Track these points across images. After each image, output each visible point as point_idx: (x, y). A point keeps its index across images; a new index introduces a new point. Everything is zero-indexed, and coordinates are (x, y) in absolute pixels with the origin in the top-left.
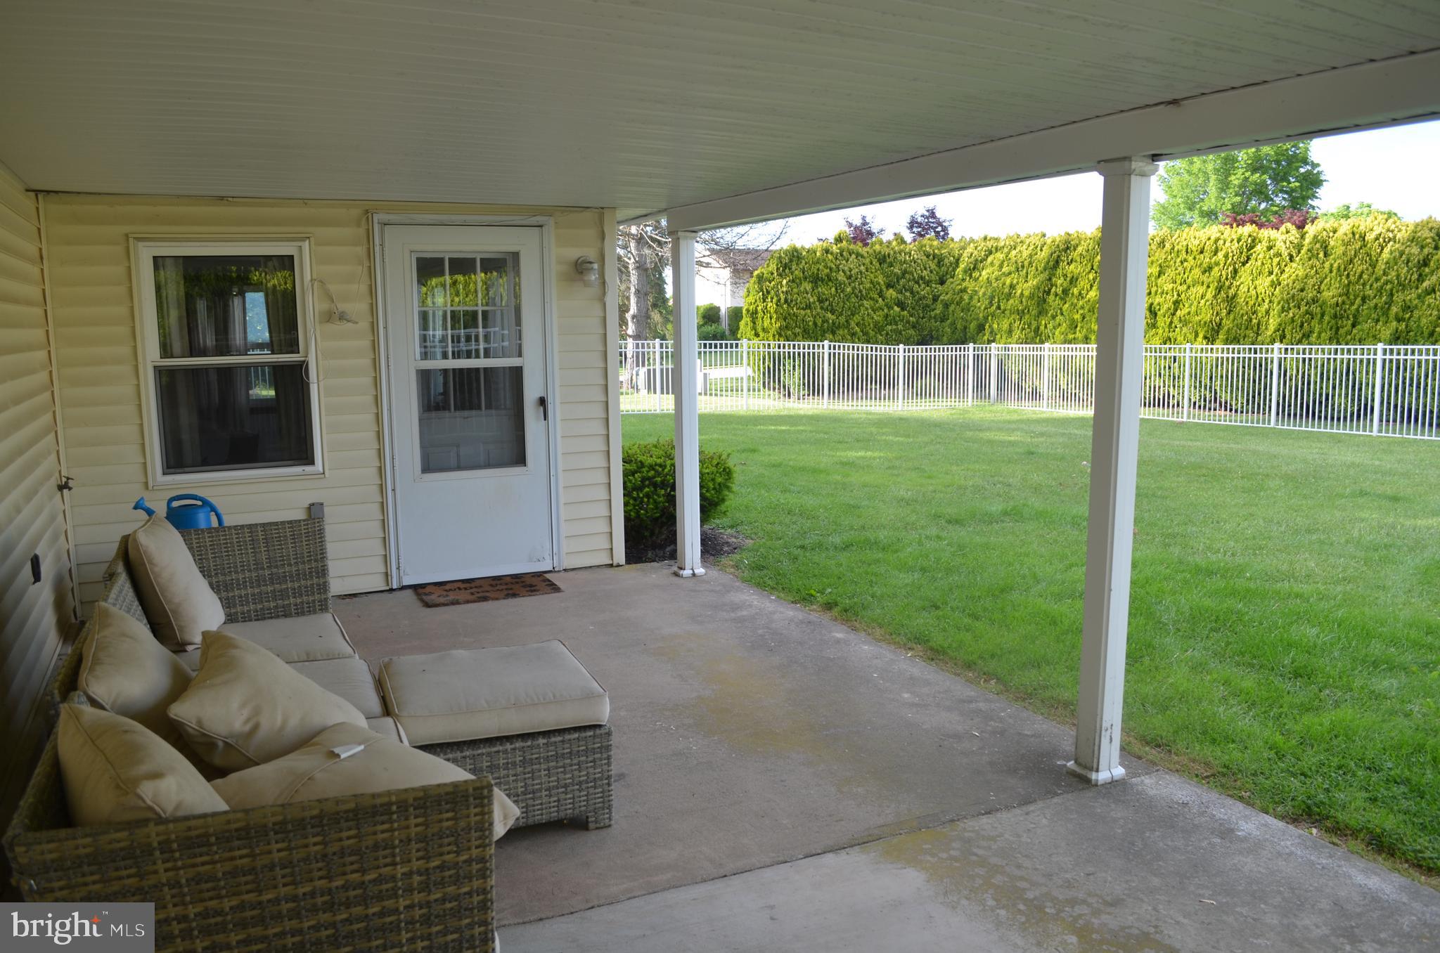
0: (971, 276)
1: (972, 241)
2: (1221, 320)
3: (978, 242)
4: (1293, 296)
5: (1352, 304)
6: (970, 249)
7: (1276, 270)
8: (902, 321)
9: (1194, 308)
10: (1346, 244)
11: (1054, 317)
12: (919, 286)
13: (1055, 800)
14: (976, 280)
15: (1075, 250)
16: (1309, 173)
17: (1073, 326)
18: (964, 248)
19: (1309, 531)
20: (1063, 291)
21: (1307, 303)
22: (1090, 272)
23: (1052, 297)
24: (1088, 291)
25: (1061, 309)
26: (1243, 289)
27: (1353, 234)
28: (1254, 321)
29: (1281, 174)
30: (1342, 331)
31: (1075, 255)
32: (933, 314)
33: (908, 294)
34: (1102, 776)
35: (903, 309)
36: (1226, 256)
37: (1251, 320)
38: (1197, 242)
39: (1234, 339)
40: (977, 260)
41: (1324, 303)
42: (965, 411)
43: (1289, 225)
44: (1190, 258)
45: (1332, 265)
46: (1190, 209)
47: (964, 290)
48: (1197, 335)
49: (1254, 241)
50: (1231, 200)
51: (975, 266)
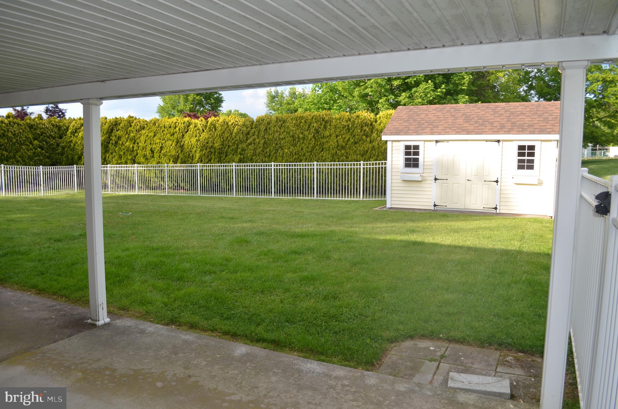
0: (74, 135)
1: (74, 119)
2: (179, 154)
3: (76, 120)
4: (204, 145)
5: (225, 148)
6: (73, 123)
7: (198, 135)
8: (42, 155)
9: (168, 150)
10: (222, 126)
11: (112, 153)
12: (50, 139)
13: (82, 333)
14: (77, 137)
15: (119, 125)
16: (218, 97)
17: (120, 157)
18: (70, 123)
19: (198, 232)
20: (115, 142)
21: (209, 148)
22: (126, 134)
23: (110, 145)
24: (126, 143)
25: (115, 150)
26: (186, 142)
27: (224, 122)
28: (191, 155)
29: (208, 97)
30: (222, 159)
31: (120, 127)
32: (57, 152)
33: (44, 143)
34: (101, 323)
35: (42, 150)
36: (179, 129)
37: (190, 154)
38: (168, 123)
39: (184, 162)
40: (76, 128)
41: (215, 148)
42: (74, 195)
43: (202, 118)
44: (166, 130)
45: (217, 134)
46: (173, 109)
47: (71, 141)
48: (170, 161)
49: (190, 124)
50: (189, 106)
51: (76, 131)
